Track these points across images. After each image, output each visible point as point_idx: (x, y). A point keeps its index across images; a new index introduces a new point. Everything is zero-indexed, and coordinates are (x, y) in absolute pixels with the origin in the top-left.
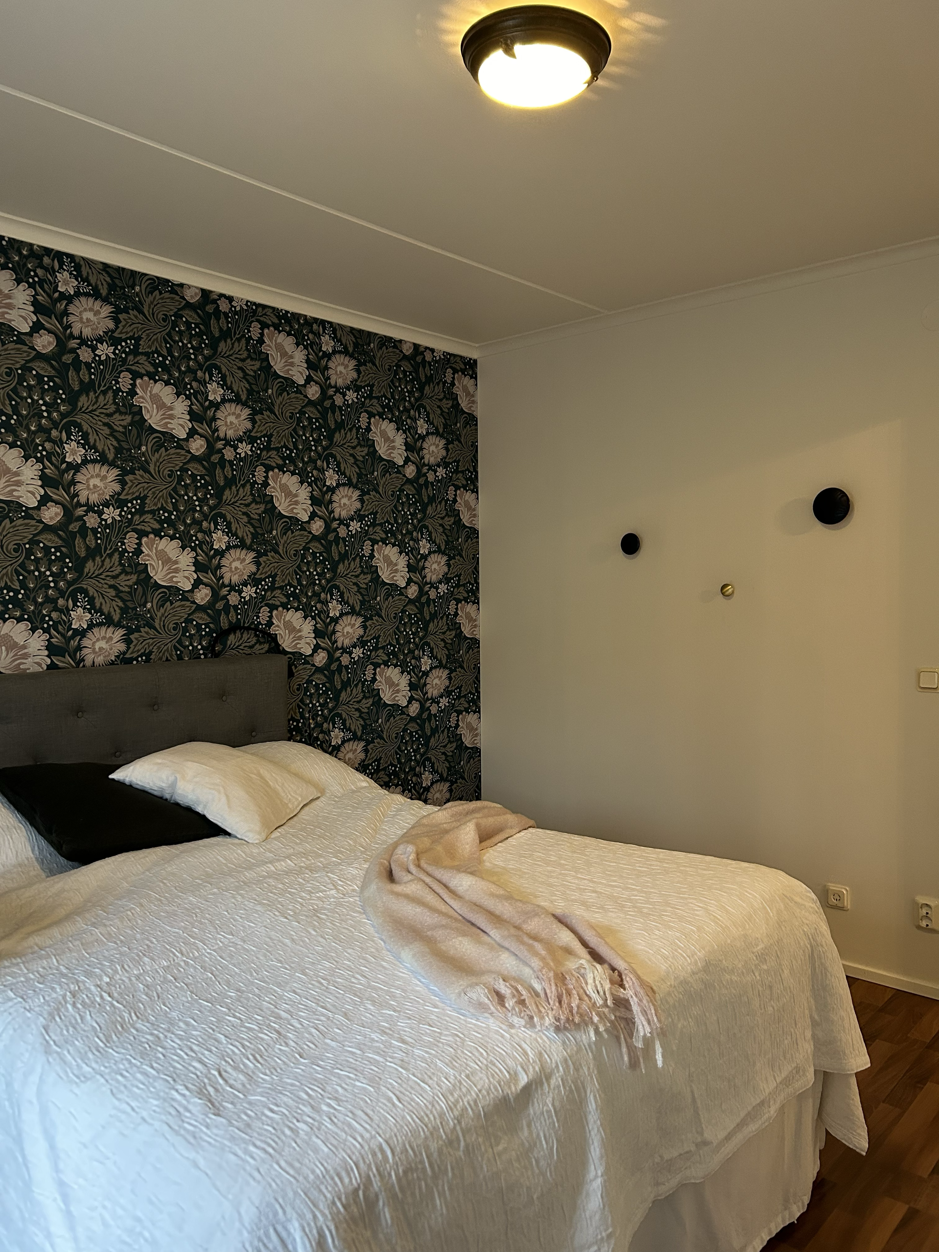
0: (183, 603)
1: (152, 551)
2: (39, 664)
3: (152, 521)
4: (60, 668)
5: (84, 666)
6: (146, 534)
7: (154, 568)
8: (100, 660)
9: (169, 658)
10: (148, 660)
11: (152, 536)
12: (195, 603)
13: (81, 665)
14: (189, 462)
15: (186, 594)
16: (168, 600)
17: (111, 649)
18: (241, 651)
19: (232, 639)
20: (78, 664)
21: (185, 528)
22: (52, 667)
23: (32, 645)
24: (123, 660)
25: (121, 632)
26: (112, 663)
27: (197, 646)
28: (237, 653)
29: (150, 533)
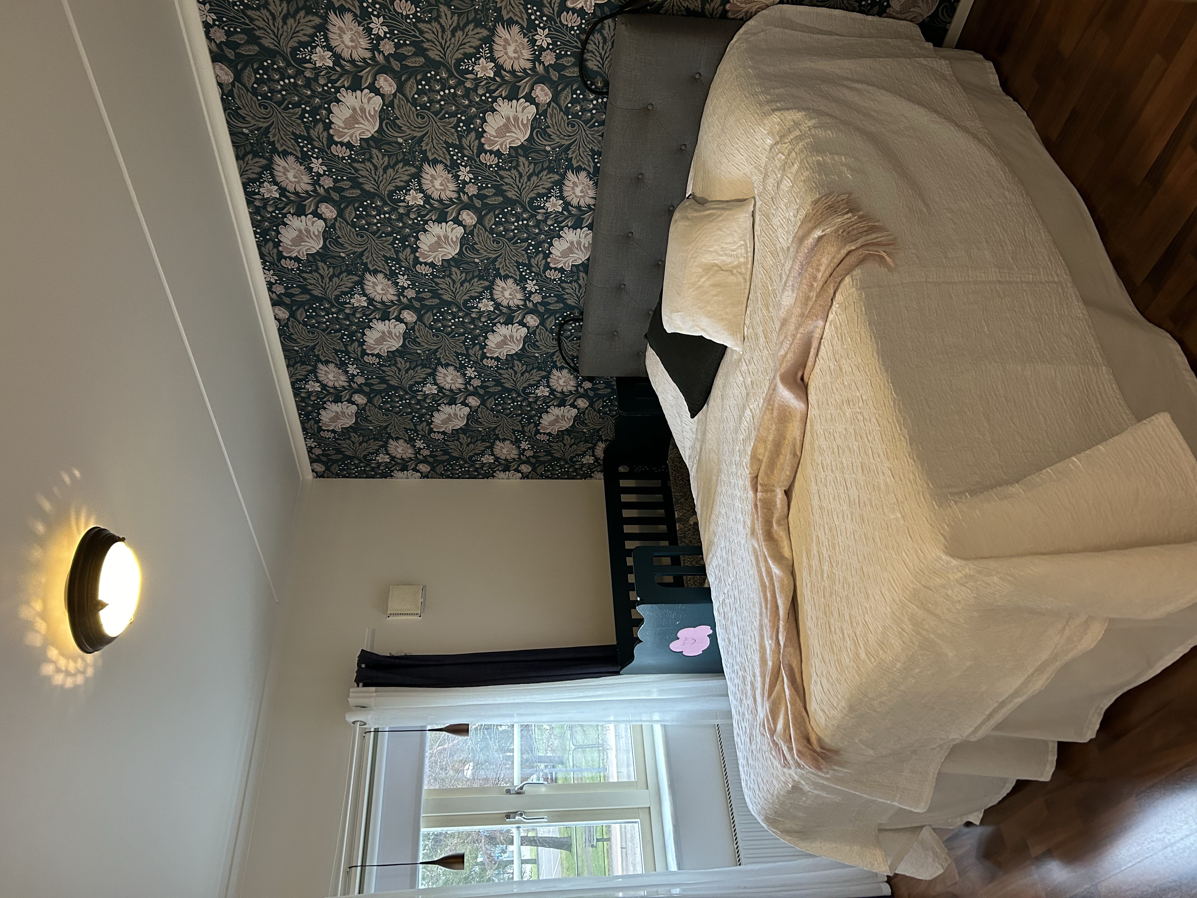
0: (548, 115)
1: (497, 142)
2: (587, 235)
3: (469, 139)
4: (593, 222)
5: (594, 205)
6: (481, 145)
7: (513, 141)
8: (591, 193)
9: (600, 134)
10: (599, 154)
11: (483, 140)
12: (550, 102)
13: (593, 207)
14: (404, 95)
15: (540, 112)
16: (544, 130)
17: (584, 184)
18: (607, 55)
19: (592, 65)
20: (591, 209)
21: (474, 107)
22: (590, 227)
23: (571, 238)
24: (595, 175)
25: (570, 175)
26: (596, 184)
27: (594, 105)
28: (609, 59)
29: (480, 141)
